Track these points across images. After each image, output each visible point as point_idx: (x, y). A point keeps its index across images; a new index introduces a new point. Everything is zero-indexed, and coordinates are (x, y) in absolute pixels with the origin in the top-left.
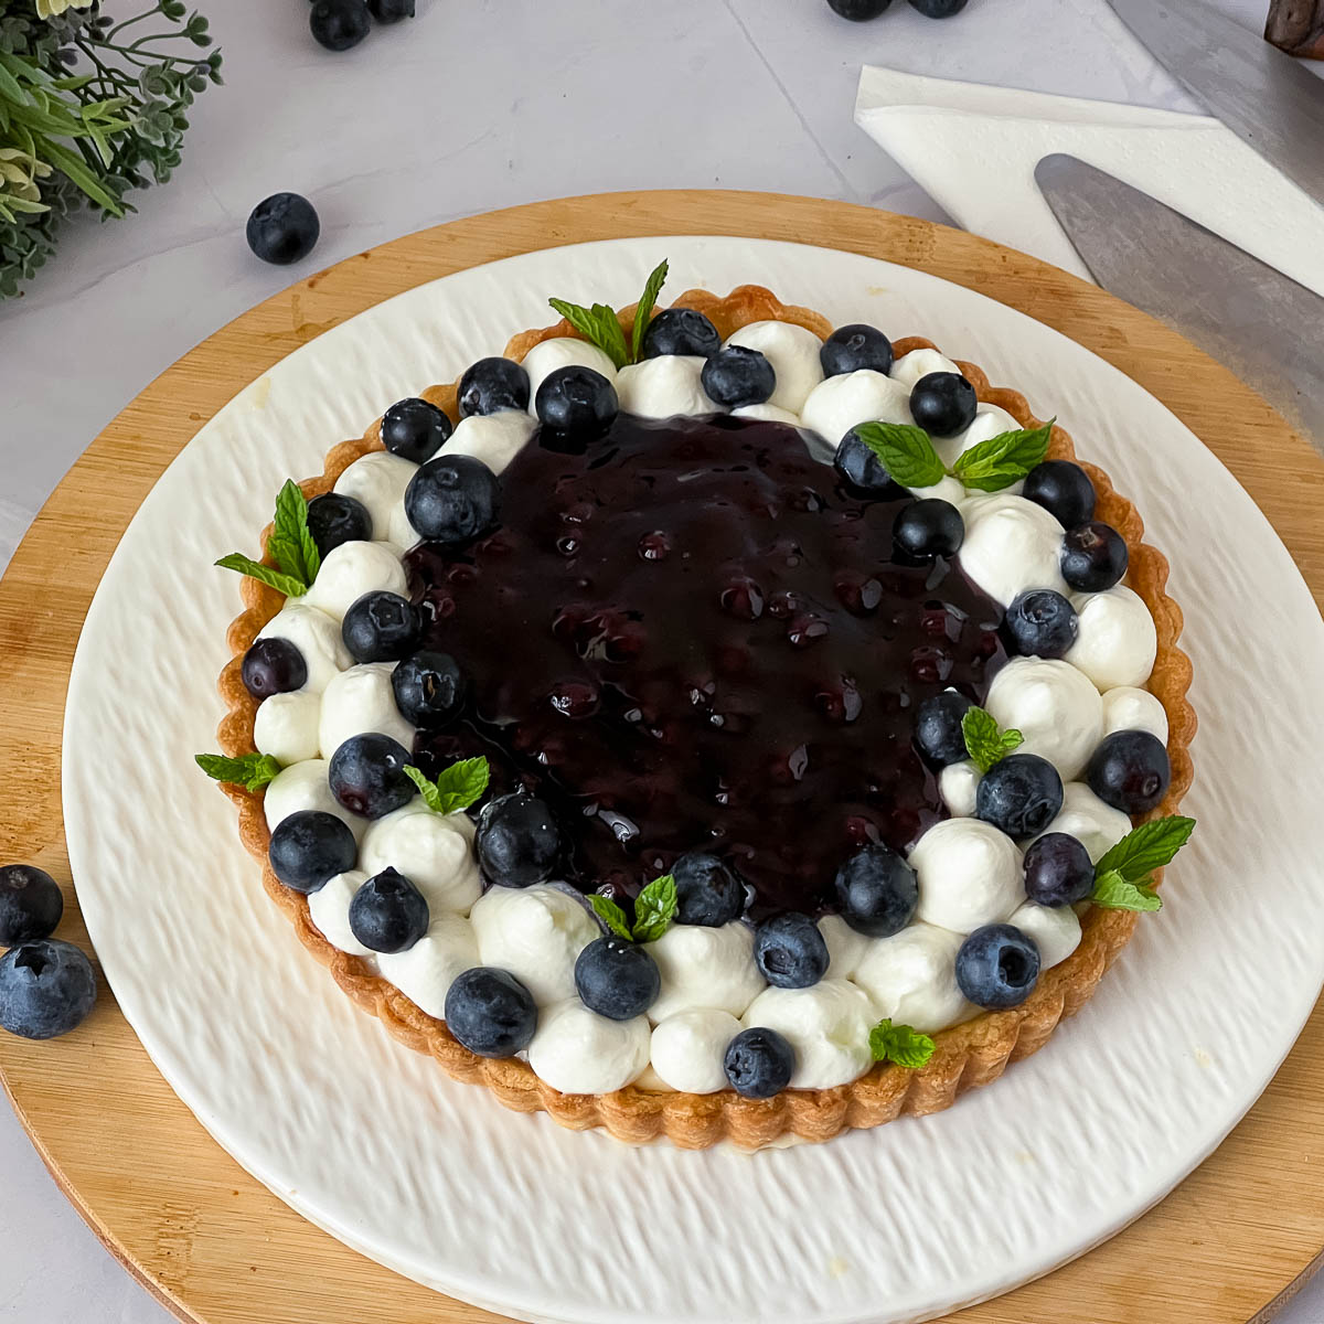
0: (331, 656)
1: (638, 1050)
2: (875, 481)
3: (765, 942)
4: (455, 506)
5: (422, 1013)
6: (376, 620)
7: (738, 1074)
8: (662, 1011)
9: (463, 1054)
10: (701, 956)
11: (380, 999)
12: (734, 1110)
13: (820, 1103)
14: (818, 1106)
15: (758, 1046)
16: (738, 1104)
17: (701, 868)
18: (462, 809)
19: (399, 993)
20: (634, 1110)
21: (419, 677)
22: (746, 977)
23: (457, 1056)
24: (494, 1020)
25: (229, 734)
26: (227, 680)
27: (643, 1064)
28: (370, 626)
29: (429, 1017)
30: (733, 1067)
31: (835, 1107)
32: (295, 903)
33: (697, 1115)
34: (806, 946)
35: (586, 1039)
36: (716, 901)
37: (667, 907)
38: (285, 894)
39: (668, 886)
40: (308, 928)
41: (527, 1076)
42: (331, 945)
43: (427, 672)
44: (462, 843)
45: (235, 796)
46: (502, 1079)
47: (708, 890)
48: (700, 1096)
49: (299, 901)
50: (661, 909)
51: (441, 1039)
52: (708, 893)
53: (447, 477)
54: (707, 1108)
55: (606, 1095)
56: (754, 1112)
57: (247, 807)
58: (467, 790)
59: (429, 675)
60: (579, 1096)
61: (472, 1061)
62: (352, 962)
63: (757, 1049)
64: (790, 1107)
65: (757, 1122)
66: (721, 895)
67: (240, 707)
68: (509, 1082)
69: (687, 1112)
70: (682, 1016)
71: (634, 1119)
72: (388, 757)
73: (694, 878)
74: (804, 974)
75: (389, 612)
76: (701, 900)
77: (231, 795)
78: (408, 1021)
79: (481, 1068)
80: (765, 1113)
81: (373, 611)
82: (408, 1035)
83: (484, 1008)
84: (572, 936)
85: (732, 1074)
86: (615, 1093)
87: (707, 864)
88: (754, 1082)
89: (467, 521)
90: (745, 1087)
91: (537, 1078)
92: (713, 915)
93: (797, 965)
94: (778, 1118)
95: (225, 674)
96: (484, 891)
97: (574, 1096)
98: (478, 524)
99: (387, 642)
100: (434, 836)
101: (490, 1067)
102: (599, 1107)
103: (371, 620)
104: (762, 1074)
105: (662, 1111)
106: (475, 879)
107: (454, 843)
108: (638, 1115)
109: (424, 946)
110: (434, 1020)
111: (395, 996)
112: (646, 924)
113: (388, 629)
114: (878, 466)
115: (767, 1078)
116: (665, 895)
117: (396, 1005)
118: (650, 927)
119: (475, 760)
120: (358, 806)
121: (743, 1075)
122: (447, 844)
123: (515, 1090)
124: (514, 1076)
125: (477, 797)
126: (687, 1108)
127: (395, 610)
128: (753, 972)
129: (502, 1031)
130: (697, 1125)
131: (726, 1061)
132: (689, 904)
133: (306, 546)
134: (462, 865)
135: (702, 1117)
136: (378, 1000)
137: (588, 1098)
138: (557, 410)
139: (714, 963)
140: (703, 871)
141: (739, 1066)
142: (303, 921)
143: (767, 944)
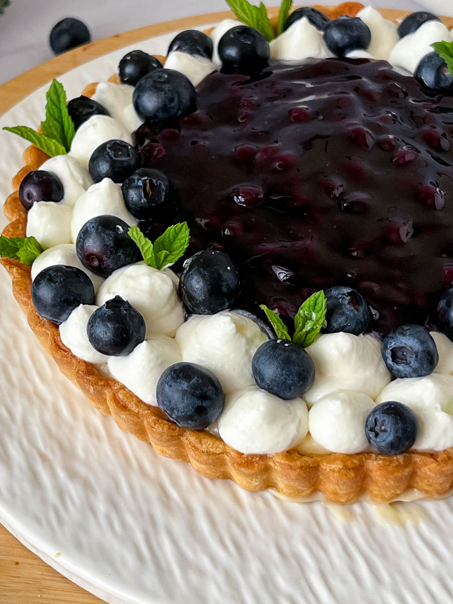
0: (81, 181)
1: (300, 421)
2: (442, 85)
3: (391, 343)
4: (166, 93)
5: (140, 402)
6: (111, 153)
7: (377, 435)
8: (317, 394)
9: (169, 428)
10: (345, 350)
11: (110, 393)
12: (374, 465)
13: (438, 459)
14: (437, 461)
15: (393, 411)
16: (376, 460)
17: (342, 293)
18: (170, 265)
19: (123, 388)
20: (299, 463)
21: (140, 181)
22: (377, 371)
23: (165, 430)
24: (193, 394)
25: (9, 231)
26: (10, 203)
27: (304, 432)
28: (107, 156)
29: (145, 404)
30: (372, 428)
31: (450, 462)
32: (50, 331)
33: (346, 467)
34: (422, 343)
35: (262, 408)
36: (354, 314)
37: (319, 316)
38: (43, 325)
39: (320, 298)
40: (59, 347)
41: (218, 443)
42: (74, 357)
43: (146, 178)
44: (170, 283)
45: (10, 267)
46: (199, 446)
47: (348, 307)
48: (347, 455)
49: (54, 329)
50: (314, 319)
51: (154, 418)
52: (348, 309)
53: (160, 77)
54: (353, 463)
55: (277, 454)
56: (389, 465)
57: (19, 273)
58: (174, 251)
59: (147, 180)
60: (256, 455)
61: (176, 433)
62: (90, 367)
63: (392, 414)
64: (415, 463)
65: (392, 473)
66: (357, 310)
67: (18, 218)
68: (204, 448)
69: (337, 466)
70: (333, 396)
71: (298, 470)
72: (118, 226)
73: (338, 298)
74: (422, 364)
75: (121, 150)
76: (343, 314)
77: (8, 267)
78: (130, 406)
79: (183, 439)
80: (397, 466)
81: (109, 148)
82: (130, 418)
83: (185, 385)
84: (250, 342)
85: (372, 435)
86: (283, 453)
87: (346, 290)
88: (390, 439)
89: (173, 104)
90: (383, 444)
91: (225, 444)
92: (352, 325)
93: (417, 356)
94: (407, 470)
95: (9, 199)
96: (186, 320)
97: (253, 456)
98: (181, 108)
99: (119, 168)
100: (150, 276)
101: (190, 438)
102: (271, 464)
103: (108, 153)
104: (396, 431)
105: (318, 465)
106: (179, 310)
107: (164, 281)
108: (301, 468)
109: (142, 348)
110: (149, 407)
111: (120, 389)
112: (304, 330)
113: (120, 159)
114: (443, 74)
115: (400, 434)
116: (318, 308)
117: (121, 396)
118: (308, 333)
119: (180, 225)
120: (96, 263)
121: (381, 434)
122: (159, 282)
123: (208, 453)
124: (207, 444)
125: (181, 255)
126: (339, 462)
127: (124, 150)
128: (382, 368)
129: (199, 403)
130: (346, 475)
131: (366, 426)
132: (335, 316)
133: (66, 124)
134: (169, 299)
135: (350, 469)
136: (108, 394)
137: (263, 457)
138: (232, 52)
139: (354, 356)
140: (344, 294)
141: (377, 429)
142: (55, 342)
143: (393, 344)
